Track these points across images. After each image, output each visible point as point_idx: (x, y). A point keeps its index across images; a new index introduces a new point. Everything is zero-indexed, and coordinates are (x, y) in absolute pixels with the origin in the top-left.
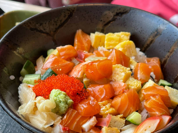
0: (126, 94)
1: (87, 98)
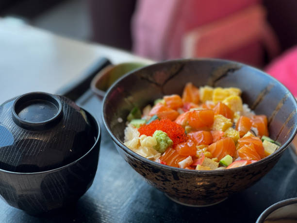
0: (222, 140)
1: (186, 141)
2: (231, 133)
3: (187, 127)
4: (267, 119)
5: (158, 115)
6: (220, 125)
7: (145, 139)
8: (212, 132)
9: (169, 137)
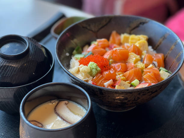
0: (133, 69)
1: (110, 69)
2: (139, 65)
3: (111, 60)
4: (164, 56)
5: (92, 51)
6: (133, 60)
7: (83, 68)
8: (127, 64)
9: (99, 66)
